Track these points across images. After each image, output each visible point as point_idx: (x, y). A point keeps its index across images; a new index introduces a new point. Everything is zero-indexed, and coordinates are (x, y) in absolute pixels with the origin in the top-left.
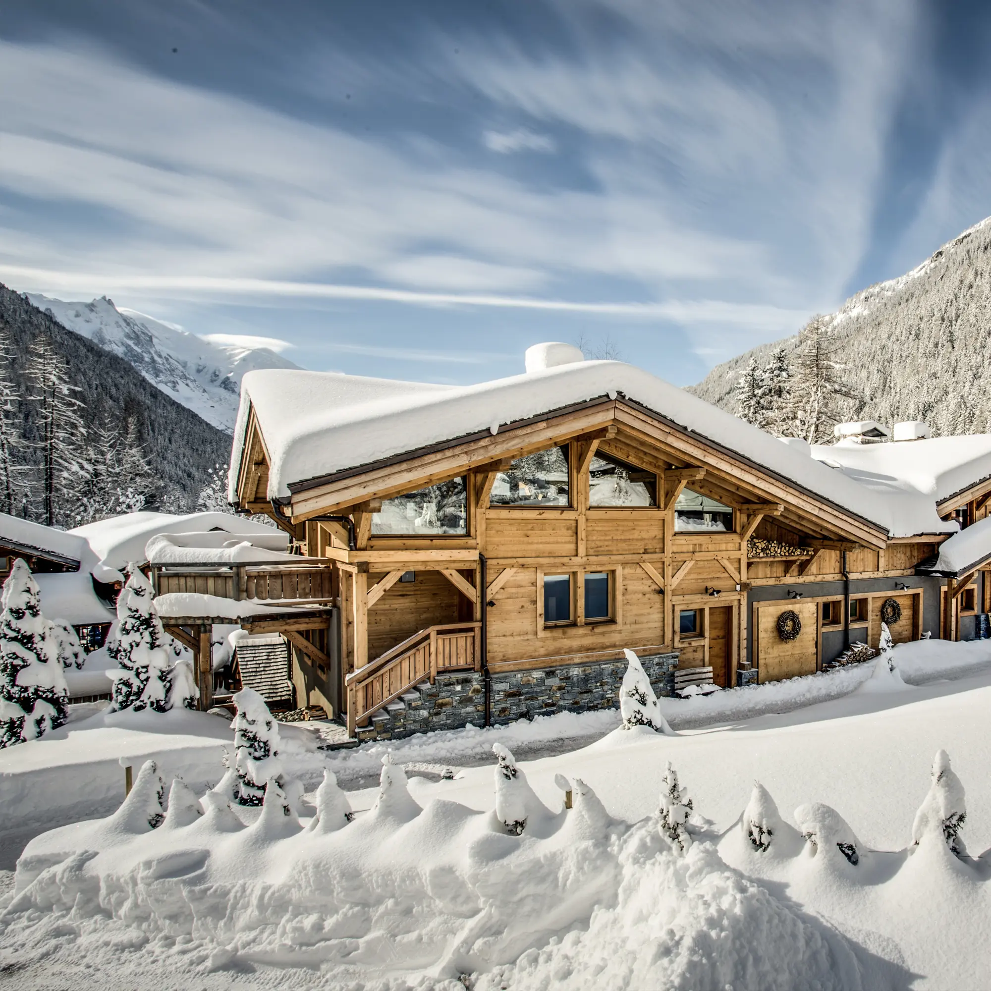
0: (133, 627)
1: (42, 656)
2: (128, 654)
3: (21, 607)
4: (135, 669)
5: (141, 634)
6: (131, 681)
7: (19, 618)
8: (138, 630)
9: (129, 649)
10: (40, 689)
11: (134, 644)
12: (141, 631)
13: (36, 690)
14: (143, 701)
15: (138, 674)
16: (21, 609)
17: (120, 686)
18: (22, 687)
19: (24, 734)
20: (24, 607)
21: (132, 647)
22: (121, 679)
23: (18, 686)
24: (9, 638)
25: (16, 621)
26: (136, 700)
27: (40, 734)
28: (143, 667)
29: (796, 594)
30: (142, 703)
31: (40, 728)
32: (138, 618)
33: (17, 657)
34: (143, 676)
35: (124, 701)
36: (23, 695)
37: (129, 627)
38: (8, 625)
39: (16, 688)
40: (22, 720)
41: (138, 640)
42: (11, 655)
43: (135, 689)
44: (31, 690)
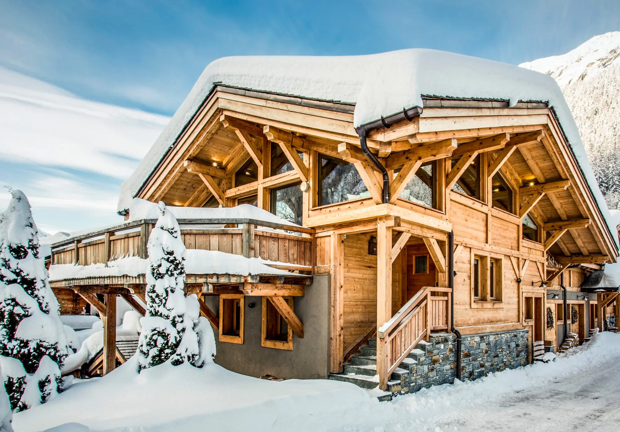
0: (168, 270)
1: (44, 305)
2: (164, 301)
3: (24, 245)
4: (171, 318)
5: (176, 278)
6: (167, 332)
7: (19, 257)
8: (172, 275)
9: (165, 295)
10: (44, 344)
11: (169, 290)
12: (176, 275)
13: (39, 346)
14: (180, 355)
15: (174, 324)
16: (23, 247)
17: (155, 337)
18: (22, 342)
19: (24, 399)
20: (27, 246)
21: (167, 292)
22: (155, 330)
23: (16, 340)
24: (7, 281)
25: (17, 261)
26: (172, 354)
27: (44, 399)
28: (179, 316)
29: (555, 295)
30: (179, 357)
31: (42, 391)
32: (172, 262)
33: (17, 304)
34: (179, 327)
35: (157, 356)
36: (23, 350)
37: (162, 270)
38: (6, 265)
39: (14, 343)
40: (22, 381)
41: (174, 286)
42: (10, 301)
43: (172, 341)
44: (32, 345)
